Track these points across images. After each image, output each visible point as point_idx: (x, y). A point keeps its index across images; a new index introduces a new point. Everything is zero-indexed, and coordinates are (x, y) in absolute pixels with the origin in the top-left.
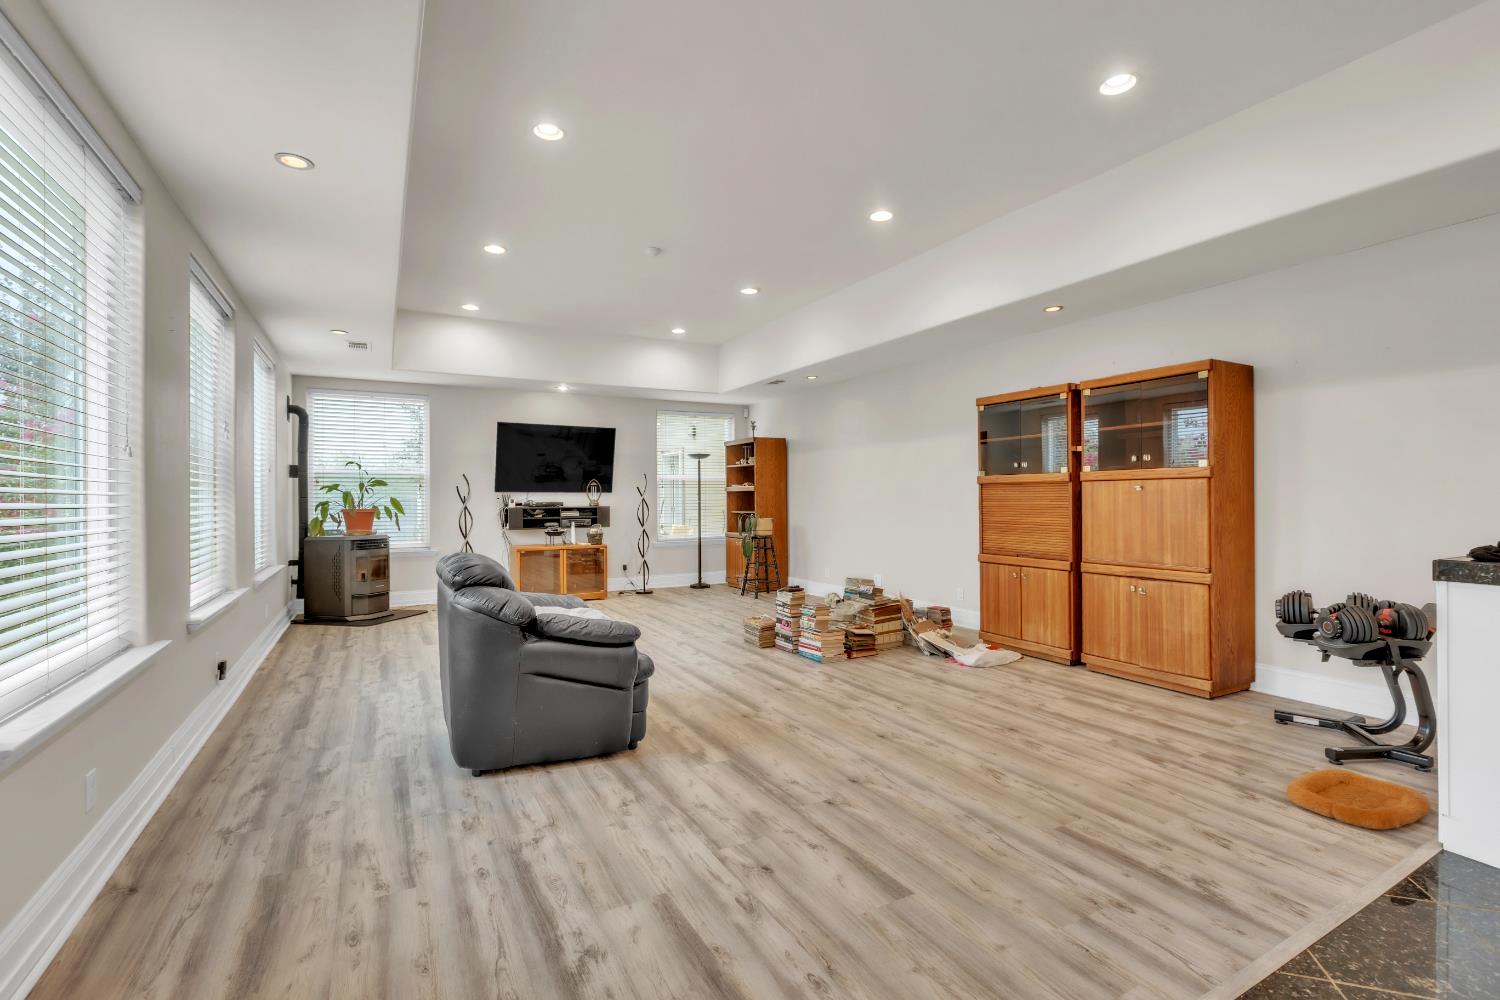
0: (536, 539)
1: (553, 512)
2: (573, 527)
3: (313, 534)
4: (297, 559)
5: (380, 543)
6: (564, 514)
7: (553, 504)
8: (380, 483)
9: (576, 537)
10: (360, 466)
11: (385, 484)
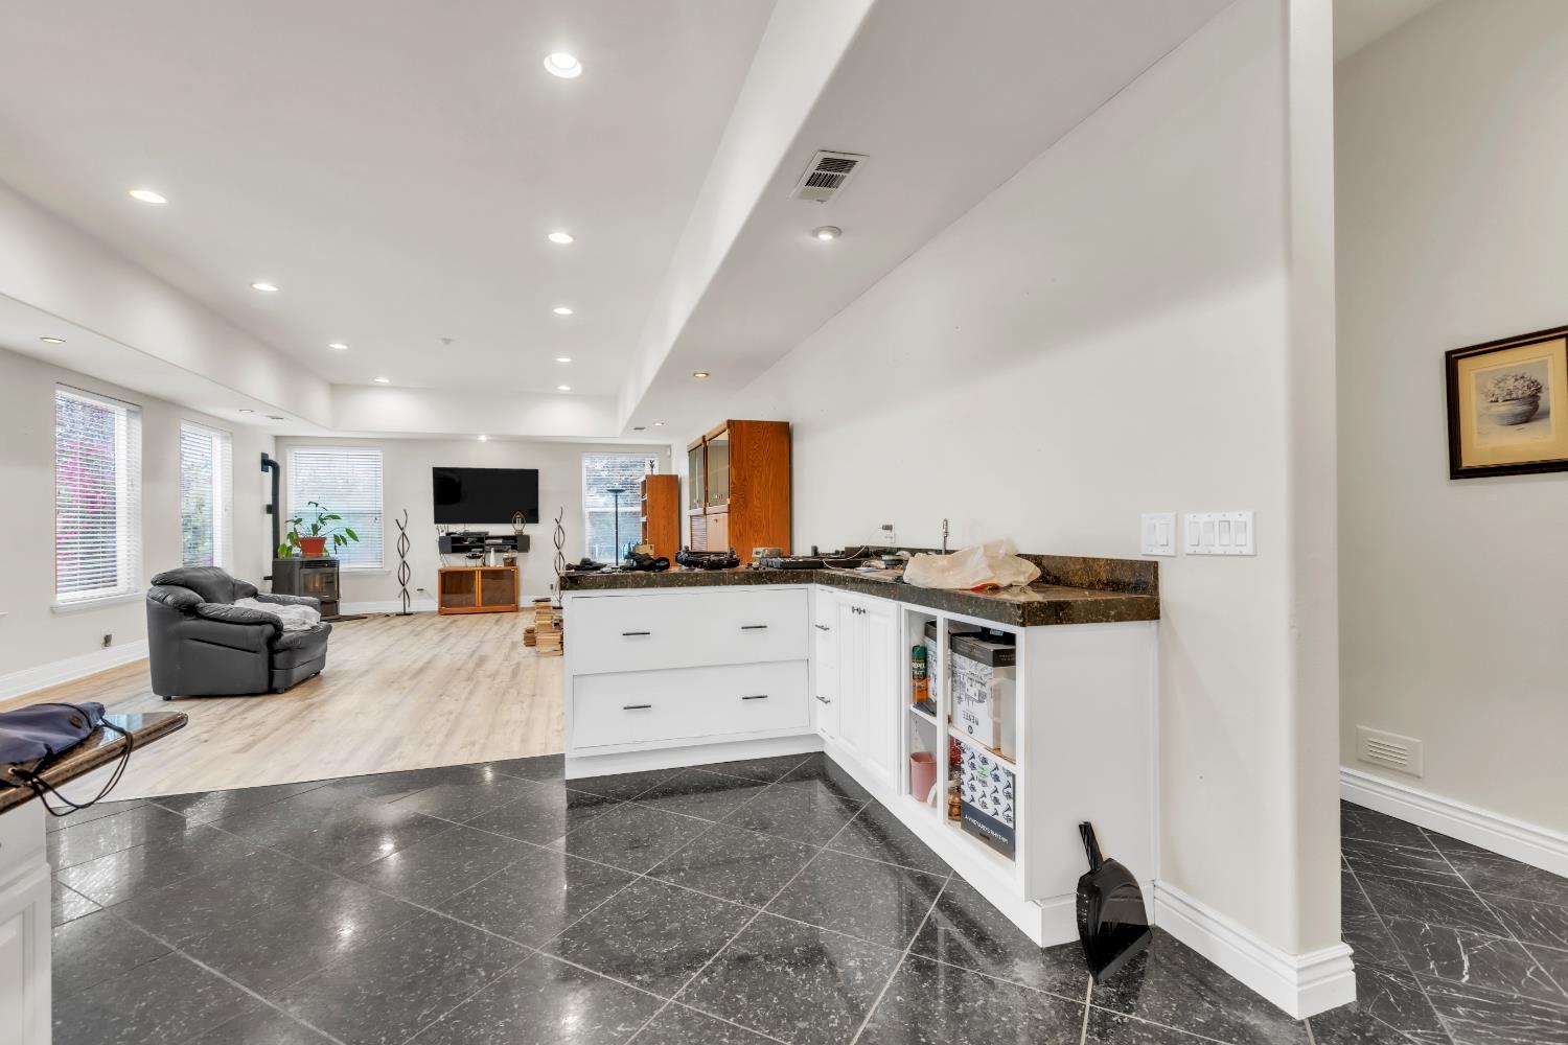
0: (459, 562)
1: (481, 540)
2: (492, 553)
3: (282, 556)
4: (270, 574)
5: (333, 564)
6: (488, 542)
7: (480, 534)
8: (335, 517)
9: (494, 561)
10: (317, 505)
11: (339, 518)
